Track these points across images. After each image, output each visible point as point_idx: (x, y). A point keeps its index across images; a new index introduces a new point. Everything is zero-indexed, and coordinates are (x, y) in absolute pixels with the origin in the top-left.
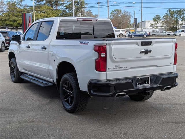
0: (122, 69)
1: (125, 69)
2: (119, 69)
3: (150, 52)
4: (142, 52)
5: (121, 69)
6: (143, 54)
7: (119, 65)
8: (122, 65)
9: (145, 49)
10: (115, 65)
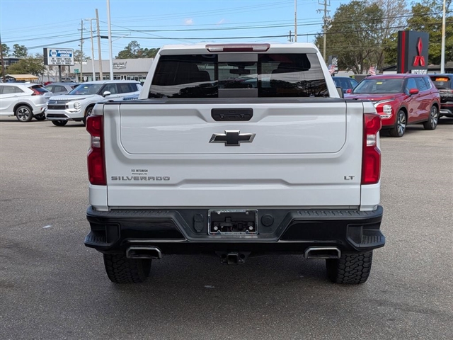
0: (156, 182)
1: (163, 182)
2: (144, 182)
3: (247, 139)
4: (217, 139)
5: (151, 182)
6: (222, 145)
7: (143, 171)
8: (153, 171)
9: (227, 131)
10: (132, 171)
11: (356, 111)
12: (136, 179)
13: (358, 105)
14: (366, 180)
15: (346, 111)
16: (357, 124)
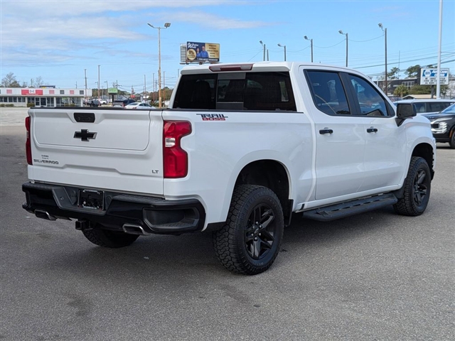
0: (52, 165)
1: (55, 165)
2: (47, 164)
3: (91, 136)
4: (77, 135)
5: (50, 164)
7: (47, 156)
8: (52, 157)
10: (42, 156)
11: (158, 118)
12: (43, 161)
13: (159, 113)
14: (167, 175)
15: (149, 118)
16: (158, 128)
